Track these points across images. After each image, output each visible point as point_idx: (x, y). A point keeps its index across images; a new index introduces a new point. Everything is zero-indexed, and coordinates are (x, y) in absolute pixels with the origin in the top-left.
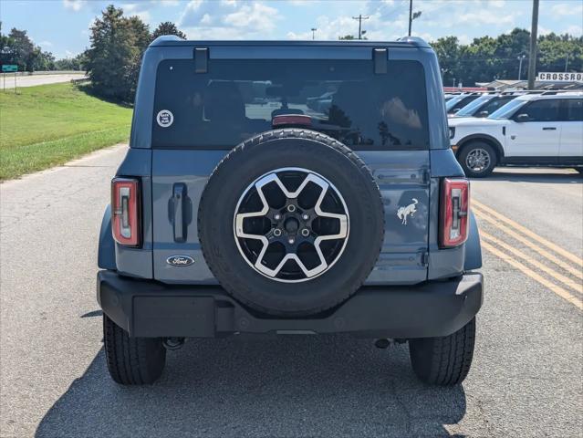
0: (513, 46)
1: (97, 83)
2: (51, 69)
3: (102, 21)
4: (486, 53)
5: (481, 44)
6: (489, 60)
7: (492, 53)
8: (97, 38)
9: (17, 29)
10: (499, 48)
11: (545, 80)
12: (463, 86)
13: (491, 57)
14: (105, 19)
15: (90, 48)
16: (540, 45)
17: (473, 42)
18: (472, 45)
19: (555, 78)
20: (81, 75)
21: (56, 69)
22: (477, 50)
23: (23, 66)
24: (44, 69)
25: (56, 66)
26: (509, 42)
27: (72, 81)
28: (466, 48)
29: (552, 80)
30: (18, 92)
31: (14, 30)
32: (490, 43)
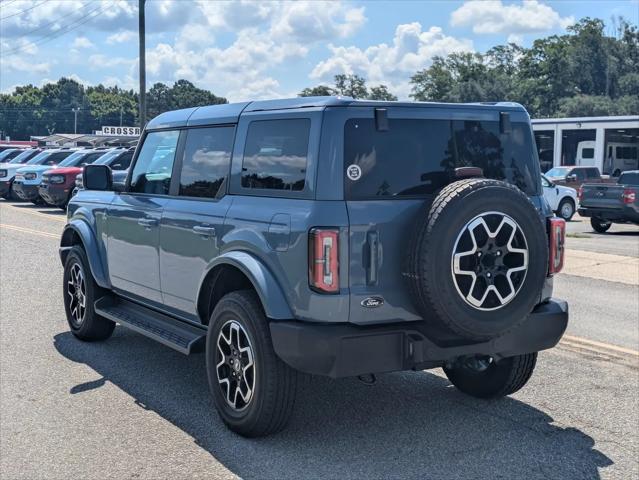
0: (61, 97)
4: (31, 104)
5: (25, 94)
6: (35, 112)
7: (38, 103)
10: (45, 99)
11: (110, 134)
12: (11, 139)
13: (37, 108)
16: (91, 98)
17: (15, 90)
18: (15, 95)
19: (119, 132)
22: (21, 100)
26: (57, 93)
28: (7, 97)
29: (116, 134)
32: (36, 93)
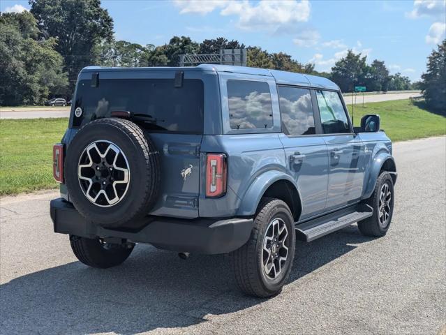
1: (429, 99)
2: (406, 89)
3: (437, 51)
8: (432, 65)
9: (378, 60)
14: (440, 50)
15: (426, 73)
20: (417, 94)
21: (410, 89)
23: (379, 87)
24: (401, 89)
25: (410, 87)
27: (410, 98)
30: (365, 106)
31: (375, 61)
